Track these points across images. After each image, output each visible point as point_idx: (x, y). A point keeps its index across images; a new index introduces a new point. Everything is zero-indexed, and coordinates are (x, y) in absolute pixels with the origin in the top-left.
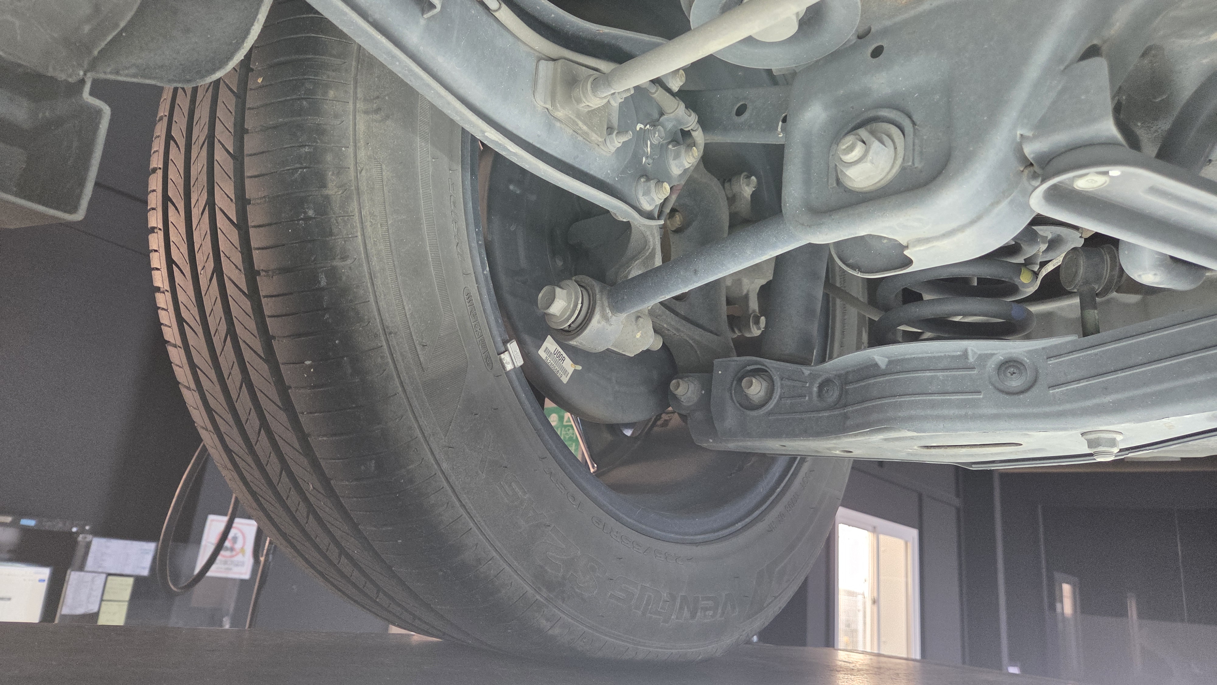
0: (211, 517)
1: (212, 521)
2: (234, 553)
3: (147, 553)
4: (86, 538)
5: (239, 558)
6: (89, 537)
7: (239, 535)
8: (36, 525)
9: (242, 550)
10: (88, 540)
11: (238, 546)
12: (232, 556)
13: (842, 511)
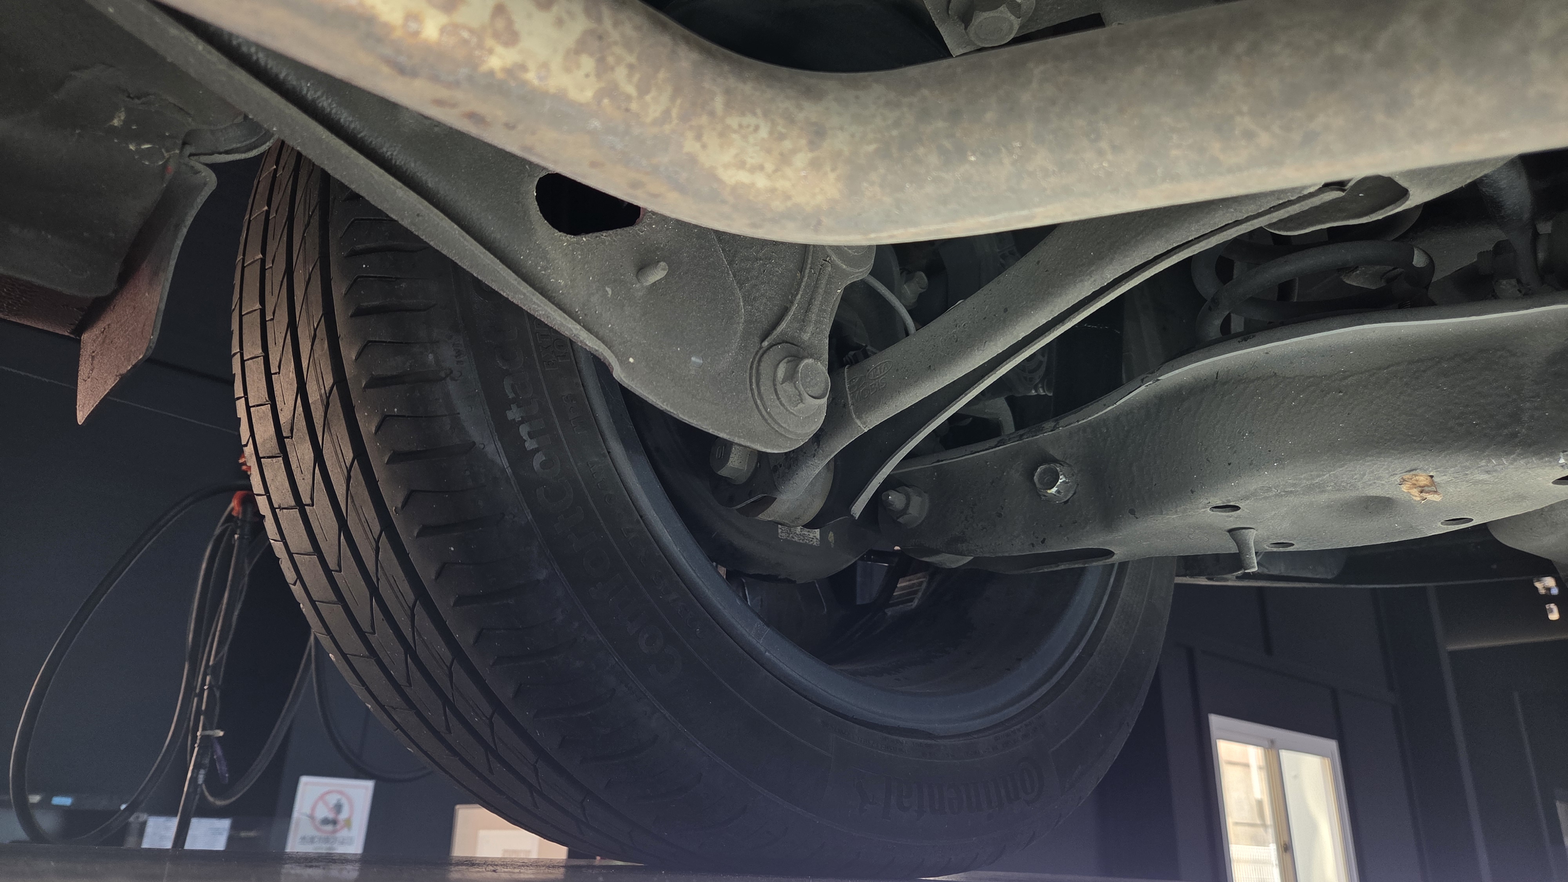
0: (304, 780)
1: (306, 784)
2: (338, 827)
3: (220, 834)
4: (138, 817)
5: (343, 833)
6: (143, 817)
7: (344, 801)
8: (73, 804)
9: (348, 823)
10: (141, 820)
11: (343, 816)
12: (334, 832)
13: (1216, 721)
